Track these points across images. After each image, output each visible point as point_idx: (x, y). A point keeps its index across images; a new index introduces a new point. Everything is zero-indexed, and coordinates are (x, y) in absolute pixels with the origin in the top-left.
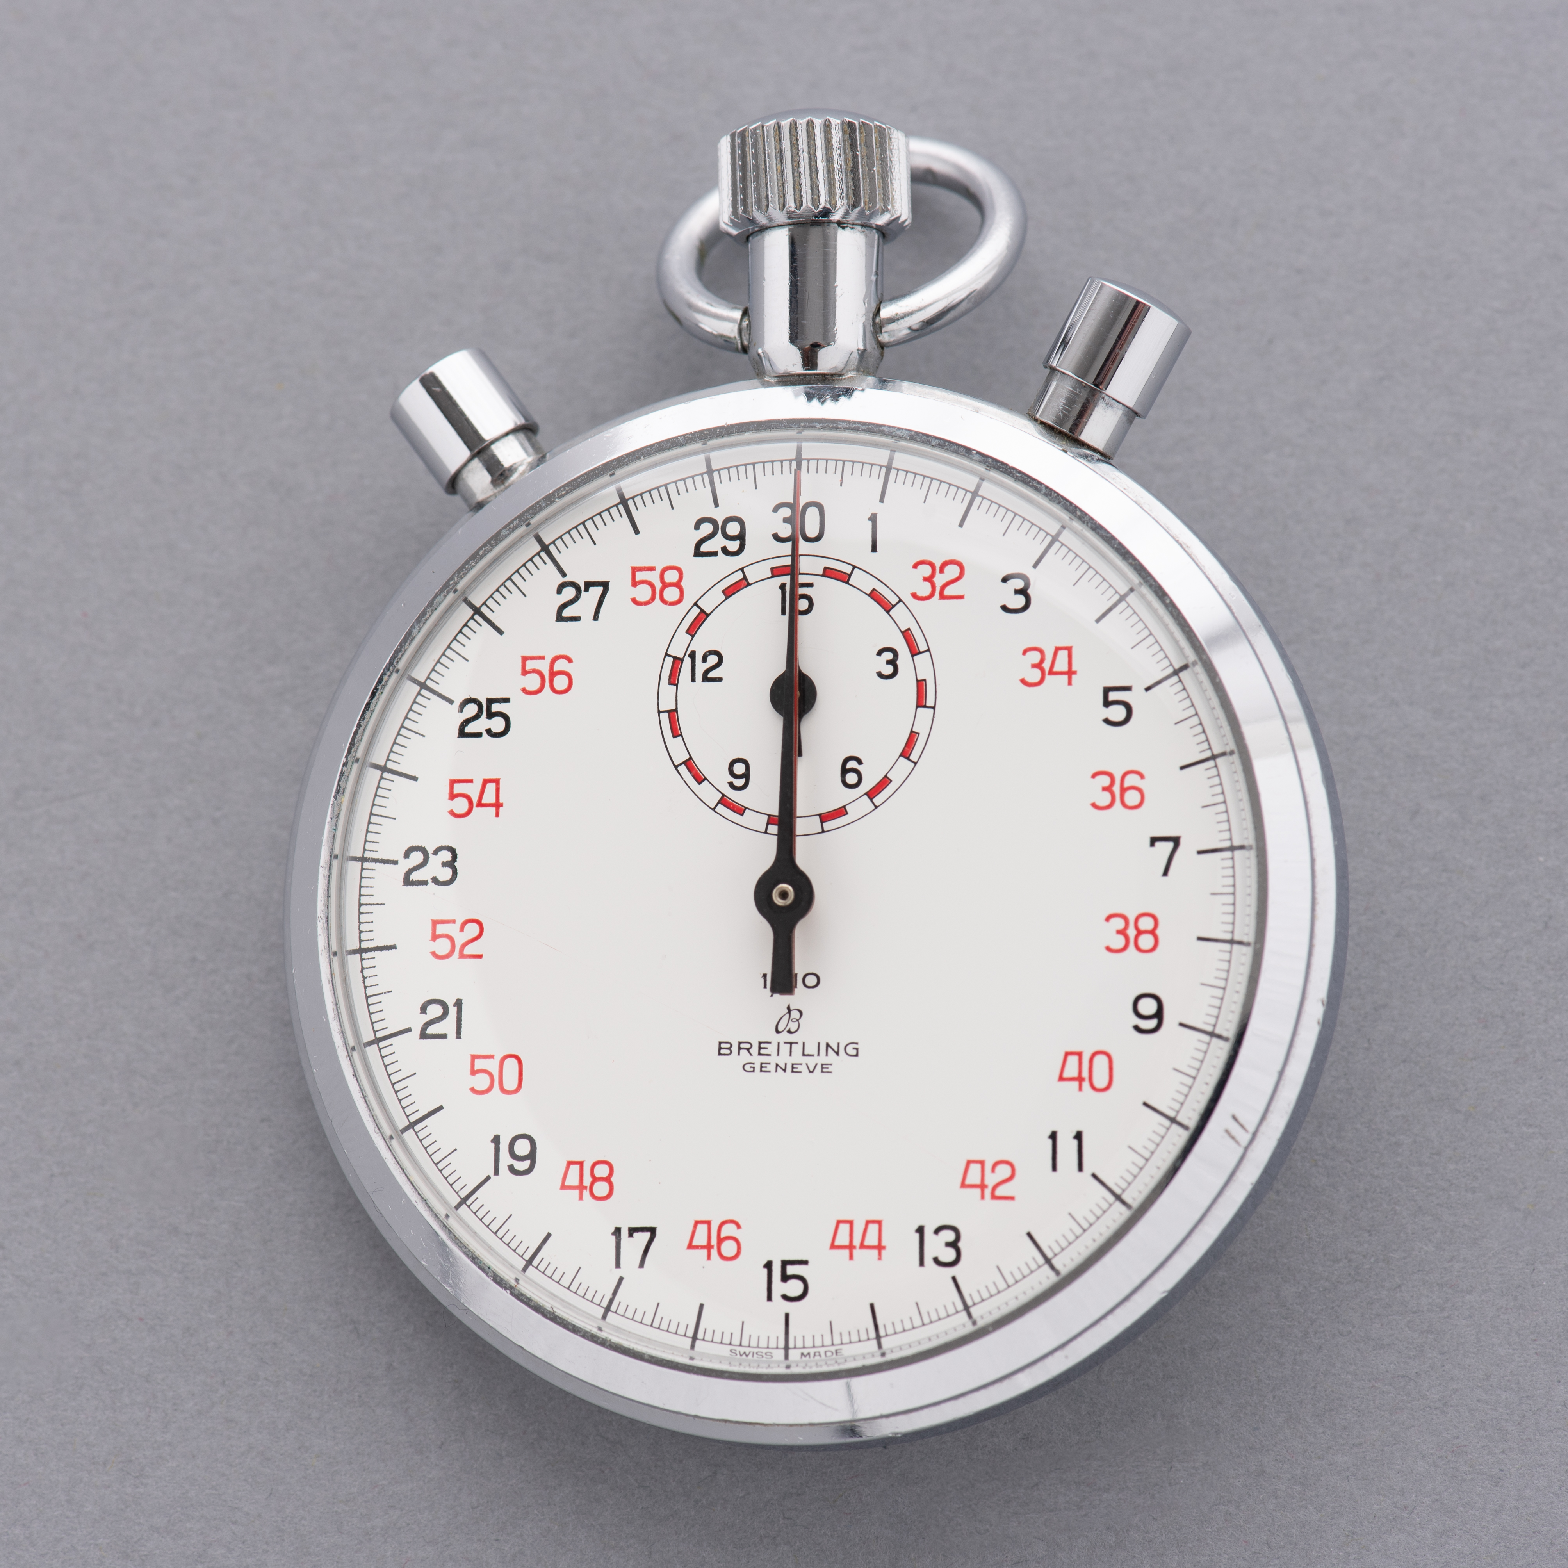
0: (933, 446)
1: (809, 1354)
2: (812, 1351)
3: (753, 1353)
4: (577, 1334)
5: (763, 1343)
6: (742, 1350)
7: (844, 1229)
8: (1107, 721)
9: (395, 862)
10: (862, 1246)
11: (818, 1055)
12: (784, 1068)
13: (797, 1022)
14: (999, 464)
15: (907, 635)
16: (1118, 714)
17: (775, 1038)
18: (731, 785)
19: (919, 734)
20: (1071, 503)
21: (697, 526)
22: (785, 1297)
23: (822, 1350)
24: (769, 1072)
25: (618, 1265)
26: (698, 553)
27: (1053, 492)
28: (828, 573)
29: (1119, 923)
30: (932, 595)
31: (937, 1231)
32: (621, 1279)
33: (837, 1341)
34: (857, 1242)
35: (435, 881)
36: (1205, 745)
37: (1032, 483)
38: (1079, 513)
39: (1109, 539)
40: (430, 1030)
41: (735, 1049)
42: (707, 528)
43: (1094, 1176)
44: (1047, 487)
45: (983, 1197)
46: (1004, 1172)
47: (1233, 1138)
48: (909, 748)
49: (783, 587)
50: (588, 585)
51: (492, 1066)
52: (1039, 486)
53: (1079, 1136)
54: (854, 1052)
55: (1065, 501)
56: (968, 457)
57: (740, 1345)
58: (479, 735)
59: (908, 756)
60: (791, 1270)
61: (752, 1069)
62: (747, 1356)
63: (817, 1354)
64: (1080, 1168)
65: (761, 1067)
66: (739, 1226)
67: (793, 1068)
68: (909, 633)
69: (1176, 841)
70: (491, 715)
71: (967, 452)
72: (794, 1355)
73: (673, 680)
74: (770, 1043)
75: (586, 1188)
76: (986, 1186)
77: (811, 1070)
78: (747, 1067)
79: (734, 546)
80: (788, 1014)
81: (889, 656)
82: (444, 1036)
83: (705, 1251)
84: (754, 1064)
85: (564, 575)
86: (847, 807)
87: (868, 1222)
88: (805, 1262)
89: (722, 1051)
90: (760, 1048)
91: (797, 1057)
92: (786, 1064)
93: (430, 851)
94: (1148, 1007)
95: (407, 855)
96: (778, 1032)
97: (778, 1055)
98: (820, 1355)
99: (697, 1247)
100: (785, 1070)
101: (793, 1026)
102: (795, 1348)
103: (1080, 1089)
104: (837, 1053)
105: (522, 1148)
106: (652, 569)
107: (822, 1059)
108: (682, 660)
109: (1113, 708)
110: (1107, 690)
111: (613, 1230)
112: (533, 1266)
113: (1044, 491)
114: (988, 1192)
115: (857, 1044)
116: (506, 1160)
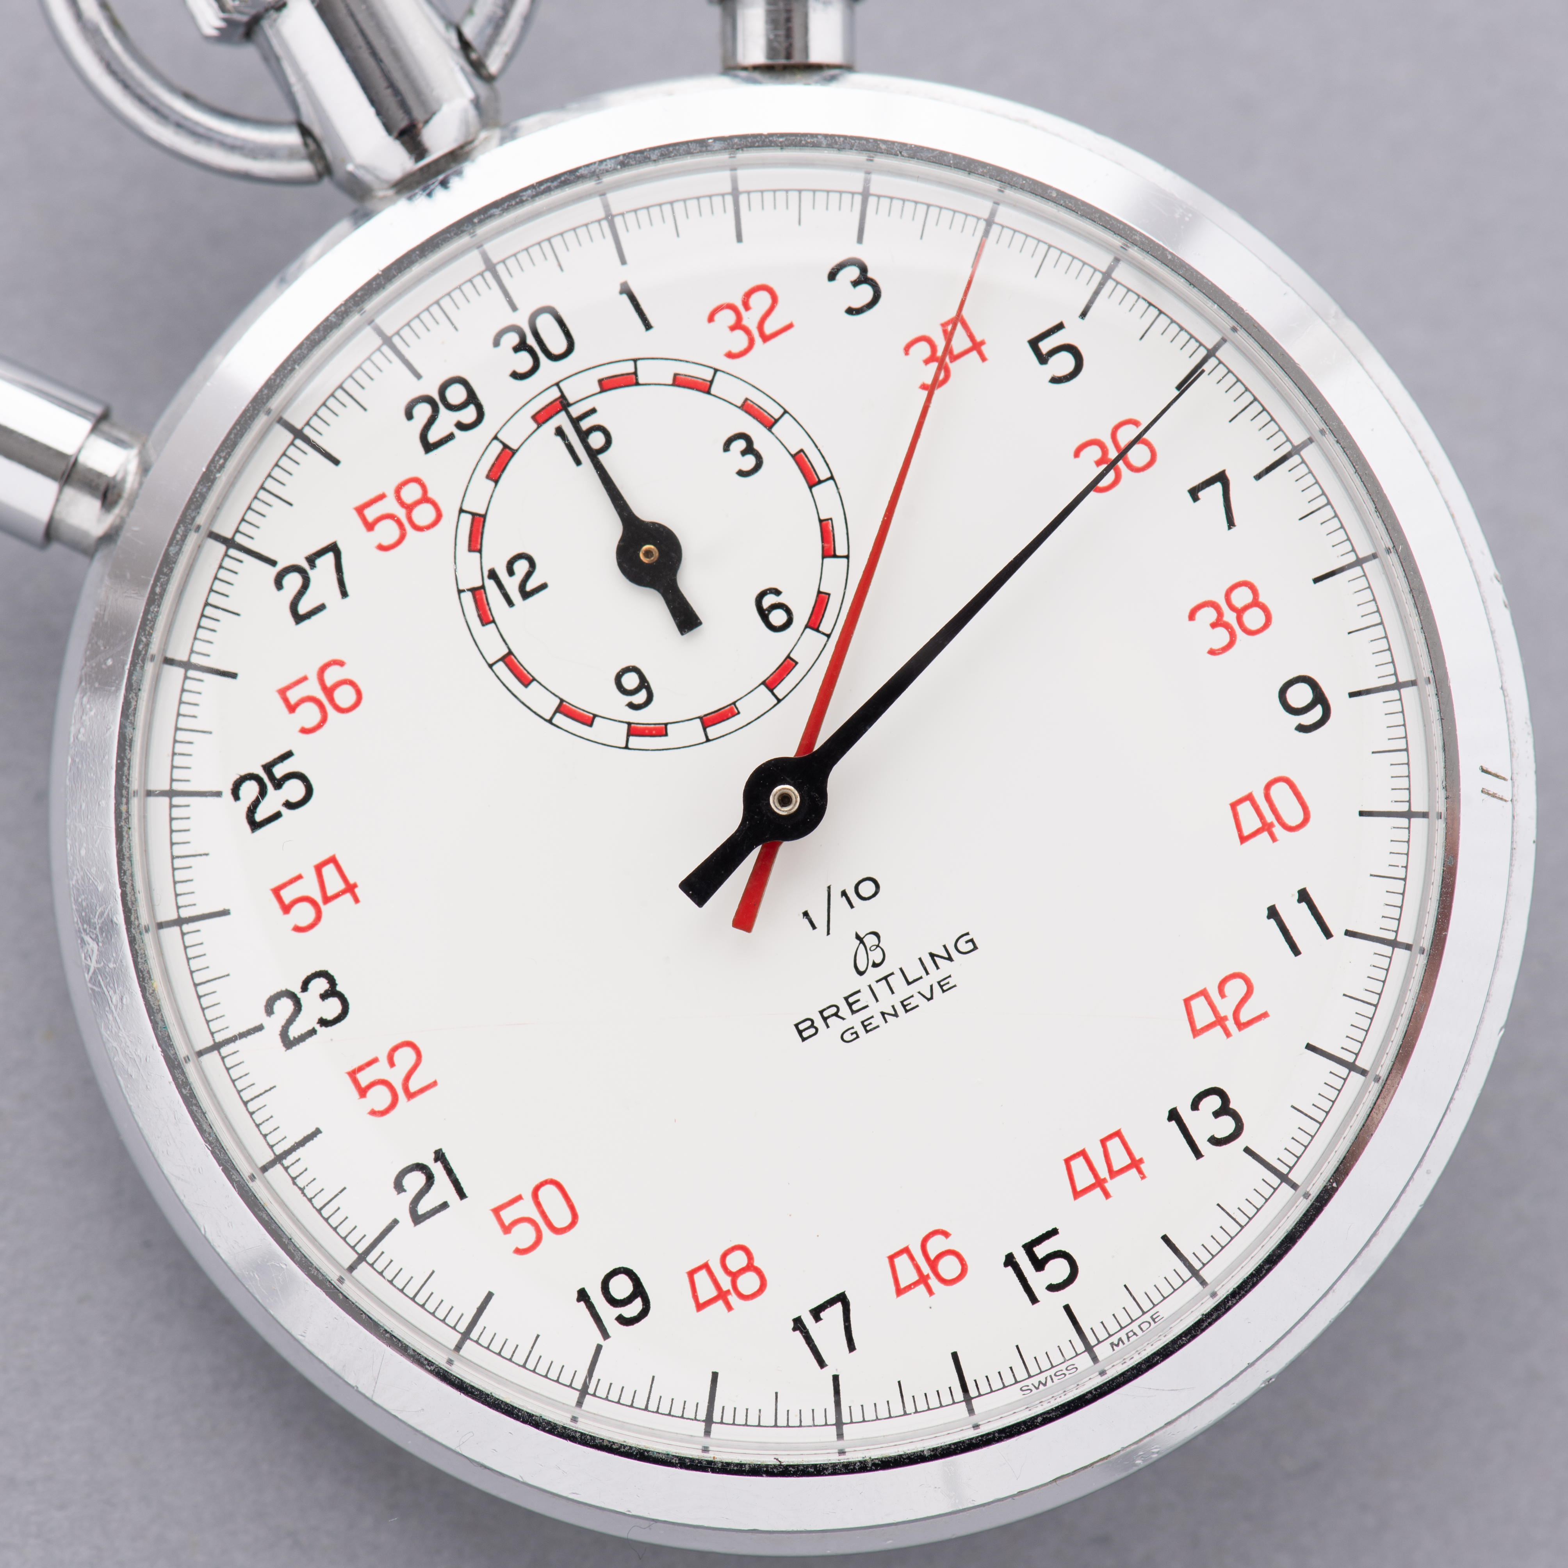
0: (655, 161)
1: (1120, 1340)
2: (1122, 1335)
3: (1051, 1376)
4: (824, 1475)
5: (1057, 1359)
6: (1035, 1381)
7: (1079, 1165)
8: (1055, 380)
9: (260, 1028)
10: (1113, 1174)
11: (927, 973)
12: (893, 1013)
13: (878, 948)
14: (750, 140)
15: (748, 407)
16: (1063, 363)
17: (861, 983)
18: (632, 706)
19: (831, 519)
20: (867, 140)
21: (409, 415)
22: (1052, 1288)
23: (1134, 1327)
24: (878, 1027)
25: (822, 1363)
26: (428, 447)
27: (837, 138)
28: (606, 385)
29: (1209, 615)
30: (751, 342)
31: (1195, 1106)
32: (836, 1378)
33: (1146, 1306)
34: (1103, 1173)
35: (324, 1023)
36: (1193, 344)
37: (805, 140)
38: (883, 147)
39: (939, 158)
40: (422, 1209)
41: (819, 1022)
42: (423, 412)
43: (1348, 933)
44: (826, 136)
45: (1228, 1034)
46: (1236, 989)
47: (1494, 796)
48: (828, 542)
49: (560, 432)
50: (311, 560)
51: (527, 1208)
52: (815, 140)
53: (1304, 896)
54: (970, 946)
55: (857, 141)
56: (707, 151)
57: (1030, 1377)
58: (277, 816)
59: (833, 553)
60: (1041, 1251)
61: (855, 1036)
62: (1045, 1385)
63: (1131, 1334)
64: (1328, 934)
65: (865, 1027)
66: (946, 1234)
67: (904, 1006)
68: (749, 405)
69: (1221, 478)
70: (278, 784)
71: (702, 146)
72: (1103, 1351)
73: (486, 619)
74: (859, 991)
75: (728, 1292)
76: (1225, 1018)
77: (929, 996)
78: (848, 1037)
79: (469, 415)
80: (861, 945)
81: (741, 444)
82: (444, 1206)
83: (921, 1288)
84: (853, 1028)
85: (273, 563)
86: (792, 656)
87: (1103, 1142)
88: (1054, 1232)
89: (805, 1034)
90: (850, 1005)
91: (902, 990)
92: (893, 1007)
93: (297, 990)
94: (1300, 695)
95: (269, 1009)
96: (861, 973)
97: (877, 1000)
98: (1135, 1334)
99: (909, 1288)
100: (896, 1015)
101: (876, 956)
102: (1099, 1342)
103: (1274, 839)
104: (950, 959)
105: (621, 1287)
106: (382, 497)
107: (935, 976)
108: (483, 587)
109: (1053, 360)
110: (1034, 343)
111: (791, 1325)
112: (716, 1423)
113: (824, 142)
114: (1231, 1024)
115: (967, 934)
116: (608, 1313)
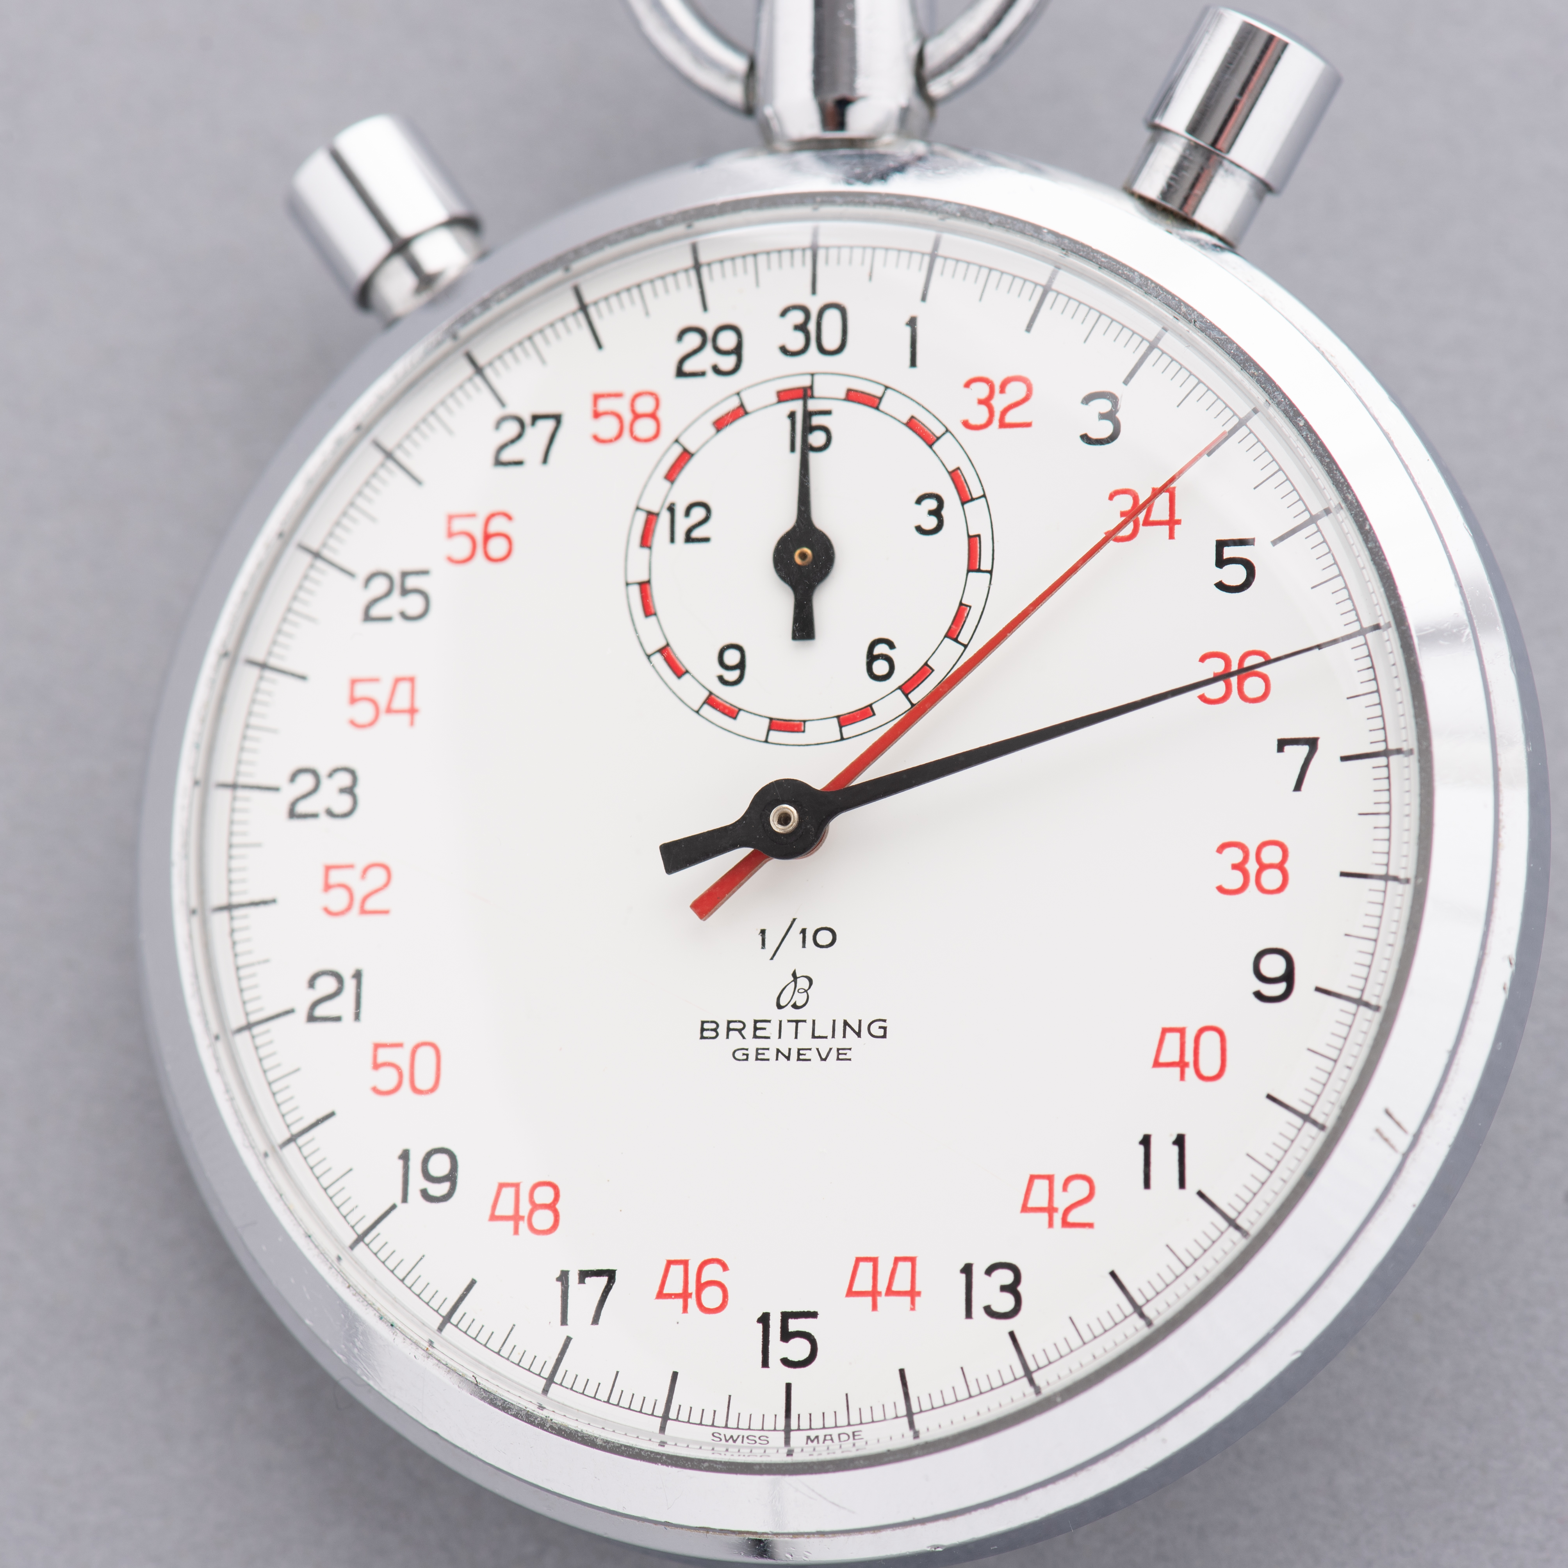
0: (991, 224)
1: (817, 1437)
2: (821, 1434)
3: (743, 1437)
4: (507, 1413)
5: (756, 1424)
6: (728, 1433)
7: (866, 1269)
8: (1221, 586)
9: (276, 789)
10: (890, 1292)
11: (833, 1036)
12: (787, 1055)
13: (805, 993)
14: (1078, 246)
15: (955, 475)
16: (1235, 575)
17: (776, 1015)
18: (721, 679)
19: (970, 607)
20: (1174, 296)
21: (679, 338)
22: (786, 1362)
23: (835, 1432)
24: (768, 1060)
25: (564, 1321)
26: (680, 373)
27: (1150, 282)
28: (852, 396)
29: (1236, 855)
30: (989, 422)
31: (989, 1271)
32: (568, 1340)
33: (855, 1419)
34: (882, 1287)
35: (330, 813)
36: (1352, 616)
37: (1122, 270)
38: (1184, 309)
39: (1224, 343)
40: (320, 1011)
41: (722, 1030)
42: (693, 340)
43: (1201, 1194)
44: (1141, 276)
45: (1051, 1224)
46: (1079, 1189)
47: (1386, 1140)
48: (957, 626)
49: (792, 416)
50: (535, 418)
51: (401, 1058)
52: (1131, 274)
53: (1180, 1141)
54: (881, 1032)
55: (1165, 294)
56: (1037, 238)
57: (726, 1427)
58: (388, 619)
59: (955, 637)
60: (794, 1325)
61: (745, 1057)
62: (735, 1441)
63: (828, 1438)
64: (1182, 1184)
65: (757, 1054)
66: (725, 1267)
67: (799, 1054)
68: (958, 474)
69: (1312, 743)
70: (405, 592)
71: (1035, 231)
72: (797, 1439)
73: (646, 541)
74: (769, 1021)
75: (522, 1218)
76: (1056, 1210)
77: (824, 1057)
78: (739, 1055)
79: (728, 363)
80: (793, 983)
81: (932, 504)
82: (338, 1019)
83: (680, 1302)
84: (747, 1050)
85: (502, 404)
86: (874, 706)
87: (897, 1260)
88: (813, 1315)
89: (706, 1034)
90: (756, 1029)
91: (804, 1039)
92: (790, 1049)
93: (323, 772)
94: (1274, 966)
95: (293, 778)
96: (779, 1007)
97: (780, 1037)
98: (832, 1440)
99: (669, 1296)
100: (788, 1058)
101: (800, 999)
102: (799, 1429)
103: (1182, 1077)
104: (859, 1034)
105: (440, 1166)
106: (618, 395)
107: (839, 1042)
108: (657, 515)
109: (1228, 568)
110: (1221, 545)
111: (558, 1274)
112: (452, 1324)
113: (1137, 280)
114: (1058, 1218)
115: (885, 1021)
116: (417, 1182)
